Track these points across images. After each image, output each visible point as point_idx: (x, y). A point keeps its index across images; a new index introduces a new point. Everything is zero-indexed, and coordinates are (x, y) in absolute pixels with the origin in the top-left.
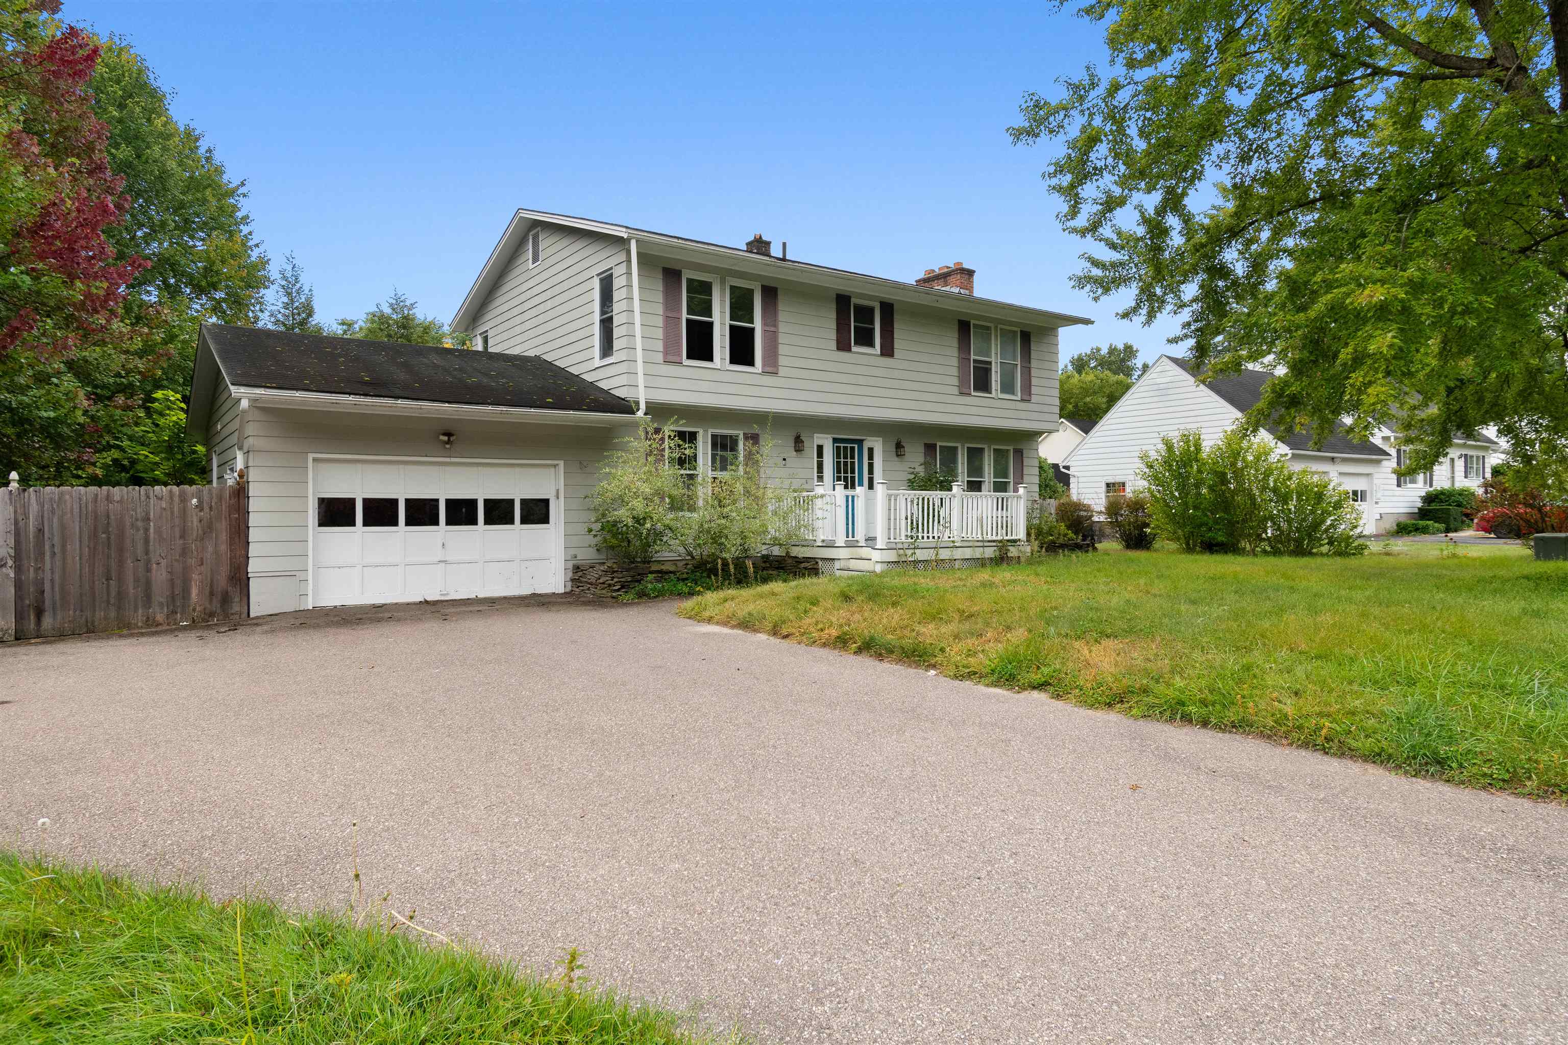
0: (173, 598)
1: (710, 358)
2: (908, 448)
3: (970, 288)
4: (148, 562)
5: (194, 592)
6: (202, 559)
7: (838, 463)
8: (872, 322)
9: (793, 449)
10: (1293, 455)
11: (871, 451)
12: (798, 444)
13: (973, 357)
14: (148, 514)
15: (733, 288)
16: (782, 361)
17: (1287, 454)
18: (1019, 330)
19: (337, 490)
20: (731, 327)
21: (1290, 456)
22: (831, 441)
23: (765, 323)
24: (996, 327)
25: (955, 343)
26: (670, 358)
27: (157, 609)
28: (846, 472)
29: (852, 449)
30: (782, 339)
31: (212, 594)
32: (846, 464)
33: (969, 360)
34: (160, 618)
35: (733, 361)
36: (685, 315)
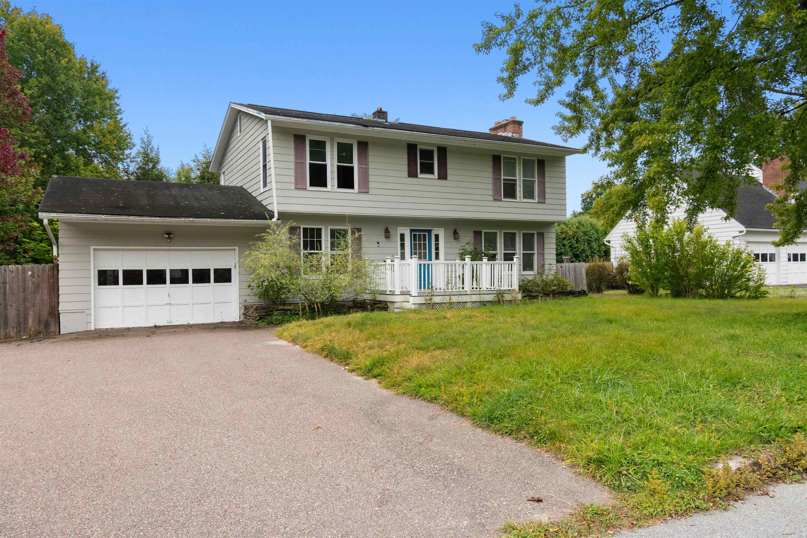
0: (19, 323)
1: (325, 185)
2: (461, 234)
3: (520, 133)
4: (6, 305)
5: (30, 321)
6: (34, 303)
7: (415, 244)
8: (432, 159)
9: (383, 237)
10: (747, 231)
11: (437, 237)
12: (387, 234)
13: (502, 177)
14: (5, 280)
15: (338, 143)
16: (371, 185)
17: (742, 232)
18: (536, 159)
19: (108, 266)
20: (338, 166)
21: (745, 232)
22: (409, 231)
23: (359, 163)
24: (519, 158)
25: (491, 169)
26: (299, 186)
27: (11, 330)
28: (420, 249)
29: (425, 236)
30: (371, 172)
31: (39, 322)
32: (420, 244)
33: (500, 179)
34: (12, 334)
35: (339, 186)
36: (308, 161)
